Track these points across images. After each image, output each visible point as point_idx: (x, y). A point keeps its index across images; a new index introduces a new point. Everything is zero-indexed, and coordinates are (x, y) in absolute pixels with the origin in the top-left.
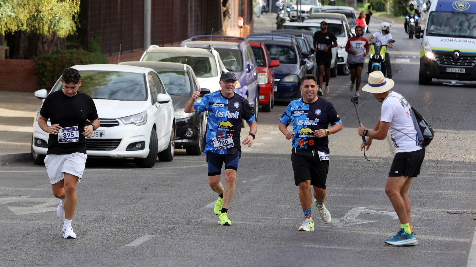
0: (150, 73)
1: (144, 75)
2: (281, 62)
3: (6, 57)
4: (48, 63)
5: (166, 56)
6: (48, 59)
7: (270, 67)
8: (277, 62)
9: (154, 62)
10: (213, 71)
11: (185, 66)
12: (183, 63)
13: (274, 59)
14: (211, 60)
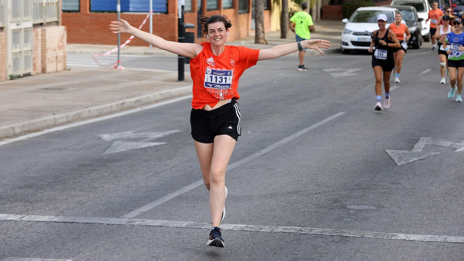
0: (396, 11)
1: (393, 12)
2: (458, 5)
3: (329, 4)
4: (348, 7)
5: (403, 3)
6: (348, 5)
7: (452, 7)
8: (455, 5)
9: (397, 6)
10: (425, 10)
11: (412, 8)
12: (411, 5)
13: (454, 3)
14: (424, 4)
